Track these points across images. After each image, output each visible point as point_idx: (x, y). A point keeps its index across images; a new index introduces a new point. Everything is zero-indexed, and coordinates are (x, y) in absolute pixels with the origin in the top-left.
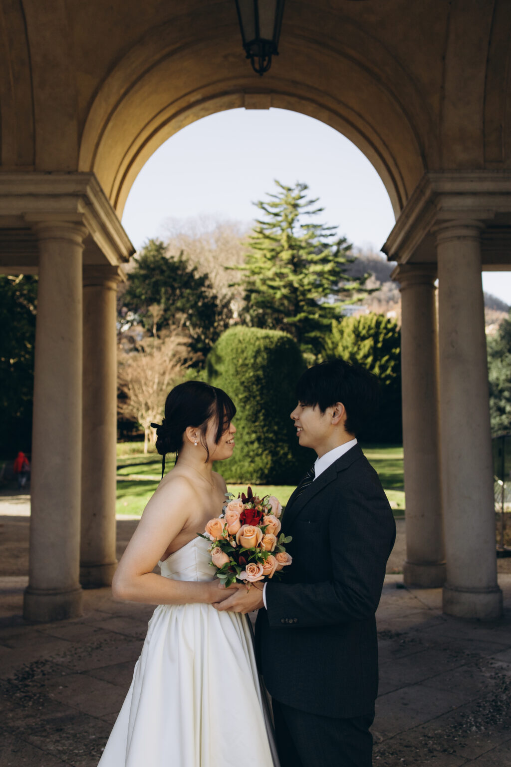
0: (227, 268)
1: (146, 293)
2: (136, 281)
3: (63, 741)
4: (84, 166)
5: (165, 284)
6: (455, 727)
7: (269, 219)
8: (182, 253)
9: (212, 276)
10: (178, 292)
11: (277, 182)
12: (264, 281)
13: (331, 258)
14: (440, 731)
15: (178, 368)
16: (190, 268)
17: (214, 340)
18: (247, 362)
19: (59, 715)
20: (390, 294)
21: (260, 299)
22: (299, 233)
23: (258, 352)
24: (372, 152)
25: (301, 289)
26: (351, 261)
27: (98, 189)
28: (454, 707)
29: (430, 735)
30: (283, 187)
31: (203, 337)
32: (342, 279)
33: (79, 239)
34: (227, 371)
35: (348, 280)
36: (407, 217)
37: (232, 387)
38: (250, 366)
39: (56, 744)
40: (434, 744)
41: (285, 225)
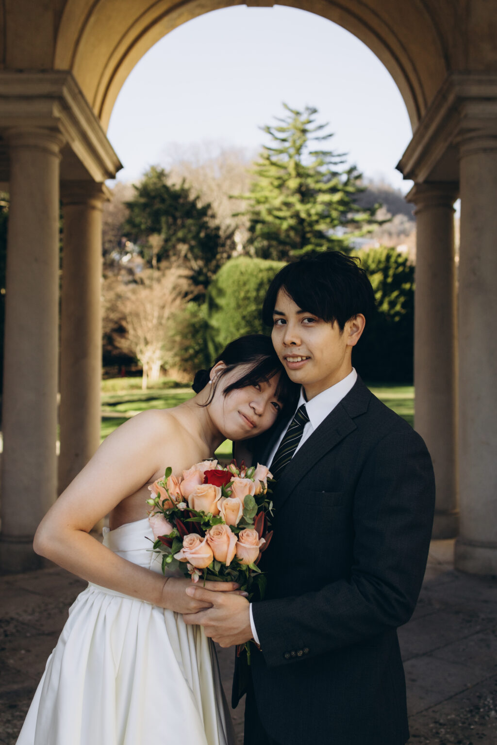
0: (231, 197)
1: (146, 223)
2: (137, 210)
3: (15, 722)
4: (61, 64)
5: (167, 213)
6: (471, 711)
7: (275, 145)
8: (184, 181)
9: (215, 205)
10: (179, 222)
11: (286, 106)
12: (270, 212)
13: (340, 187)
14: (453, 716)
15: (178, 302)
16: (192, 197)
17: (215, 271)
18: (249, 295)
19: (15, 687)
20: (401, 228)
21: (266, 230)
22: (307, 161)
23: (261, 285)
24: (388, 55)
25: (308, 219)
26: (361, 191)
27: (76, 91)
28: (469, 685)
29: (442, 721)
30: (291, 111)
31: (205, 270)
32: (351, 210)
33: (56, 148)
34: (228, 305)
35: (358, 211)
36: (427, 127)
37: (233, 321)
38: (252, 299)
39: (7, 725)
40: (447, 733)
41: (292, 151)
